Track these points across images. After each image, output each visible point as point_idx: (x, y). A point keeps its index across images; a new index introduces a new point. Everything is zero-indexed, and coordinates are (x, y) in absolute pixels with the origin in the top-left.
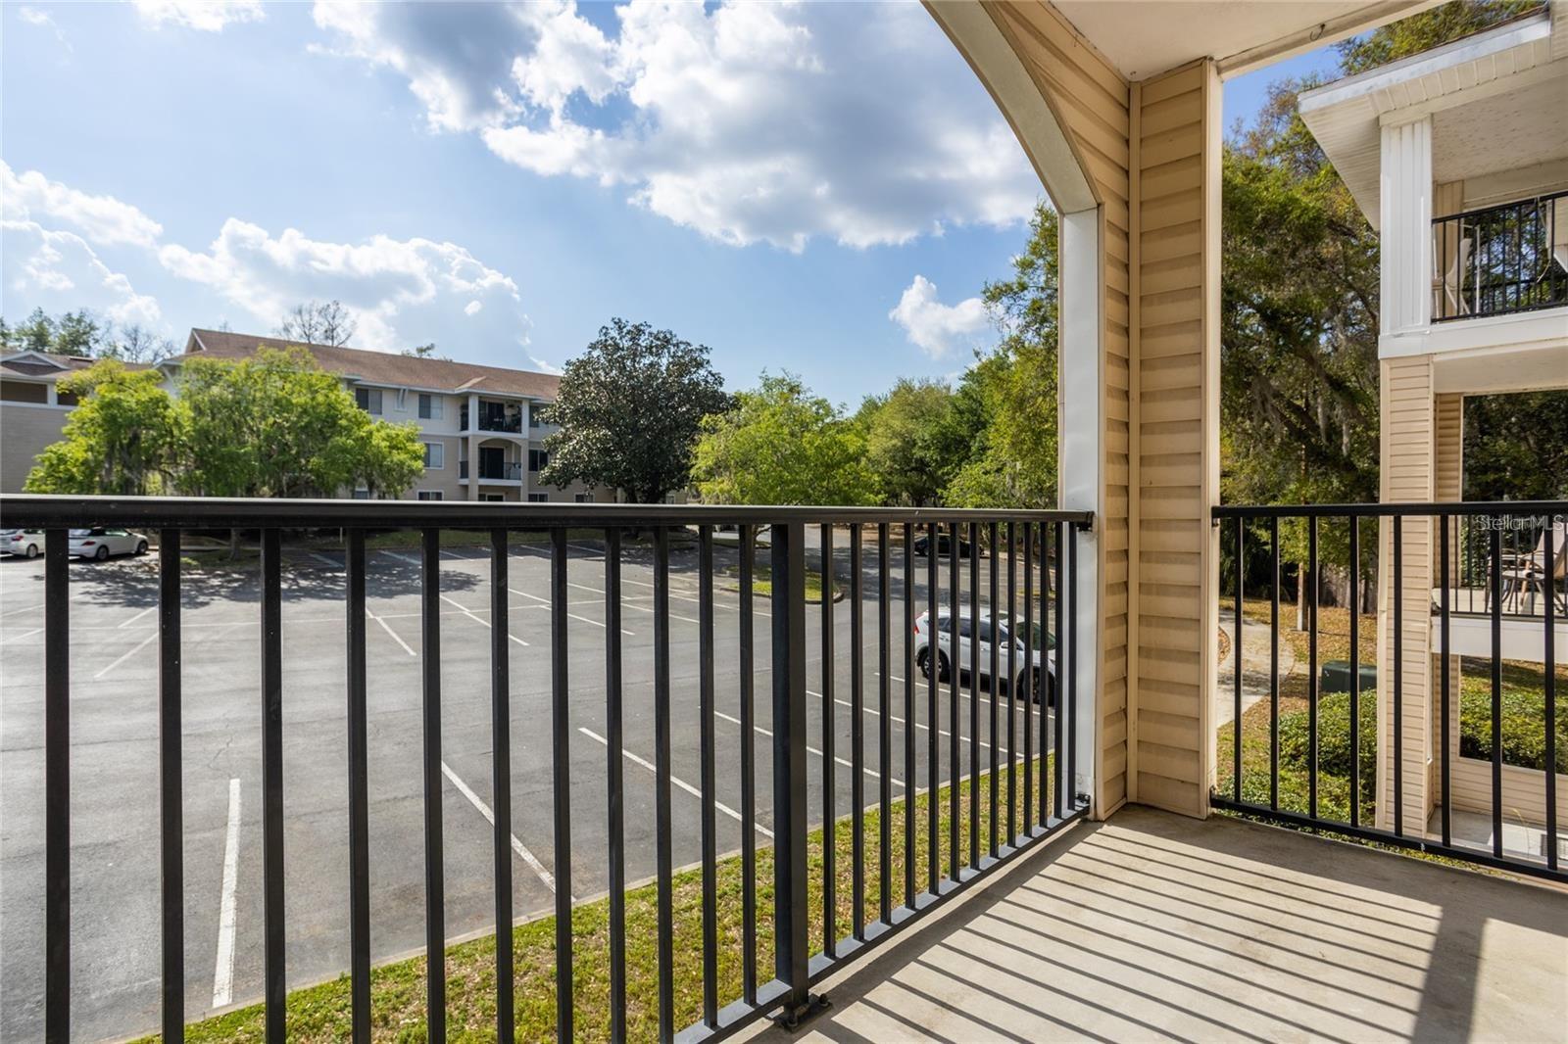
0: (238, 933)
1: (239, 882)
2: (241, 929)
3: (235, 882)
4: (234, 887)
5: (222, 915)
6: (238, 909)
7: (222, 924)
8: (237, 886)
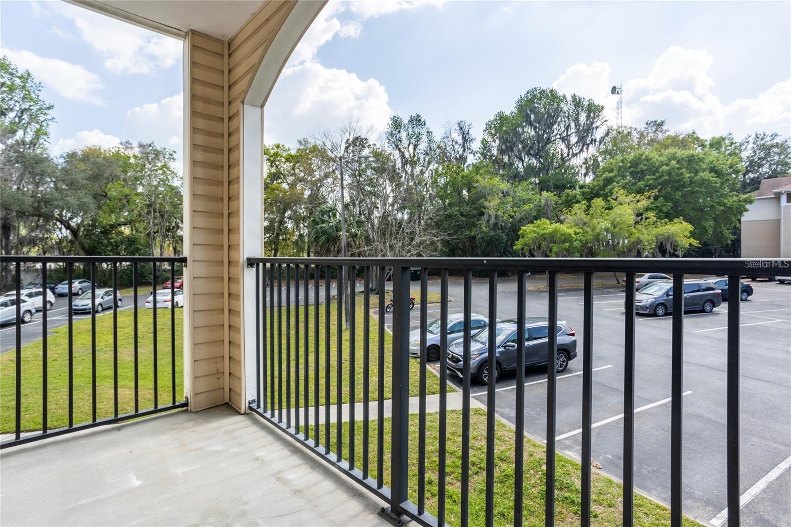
0: (753, 501)
1: (777, 479)
2: (756, 500)
3: (775, 478)
4: (771, 480)
5: (752, 488)
6: (764, 491)
7: (748, 491)
8: (774, 480)
